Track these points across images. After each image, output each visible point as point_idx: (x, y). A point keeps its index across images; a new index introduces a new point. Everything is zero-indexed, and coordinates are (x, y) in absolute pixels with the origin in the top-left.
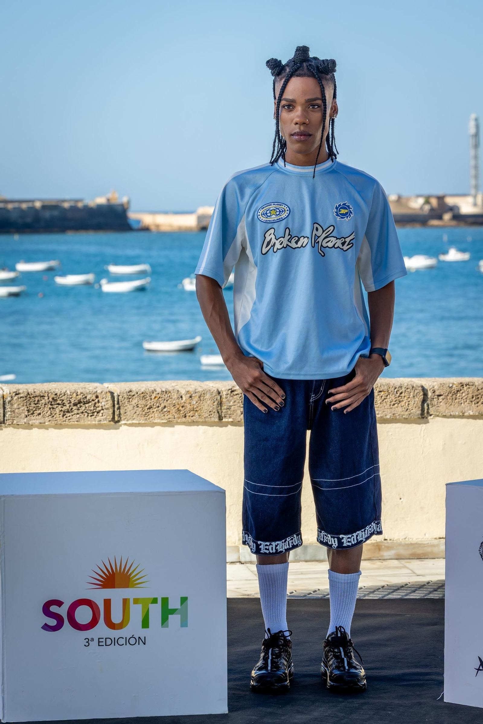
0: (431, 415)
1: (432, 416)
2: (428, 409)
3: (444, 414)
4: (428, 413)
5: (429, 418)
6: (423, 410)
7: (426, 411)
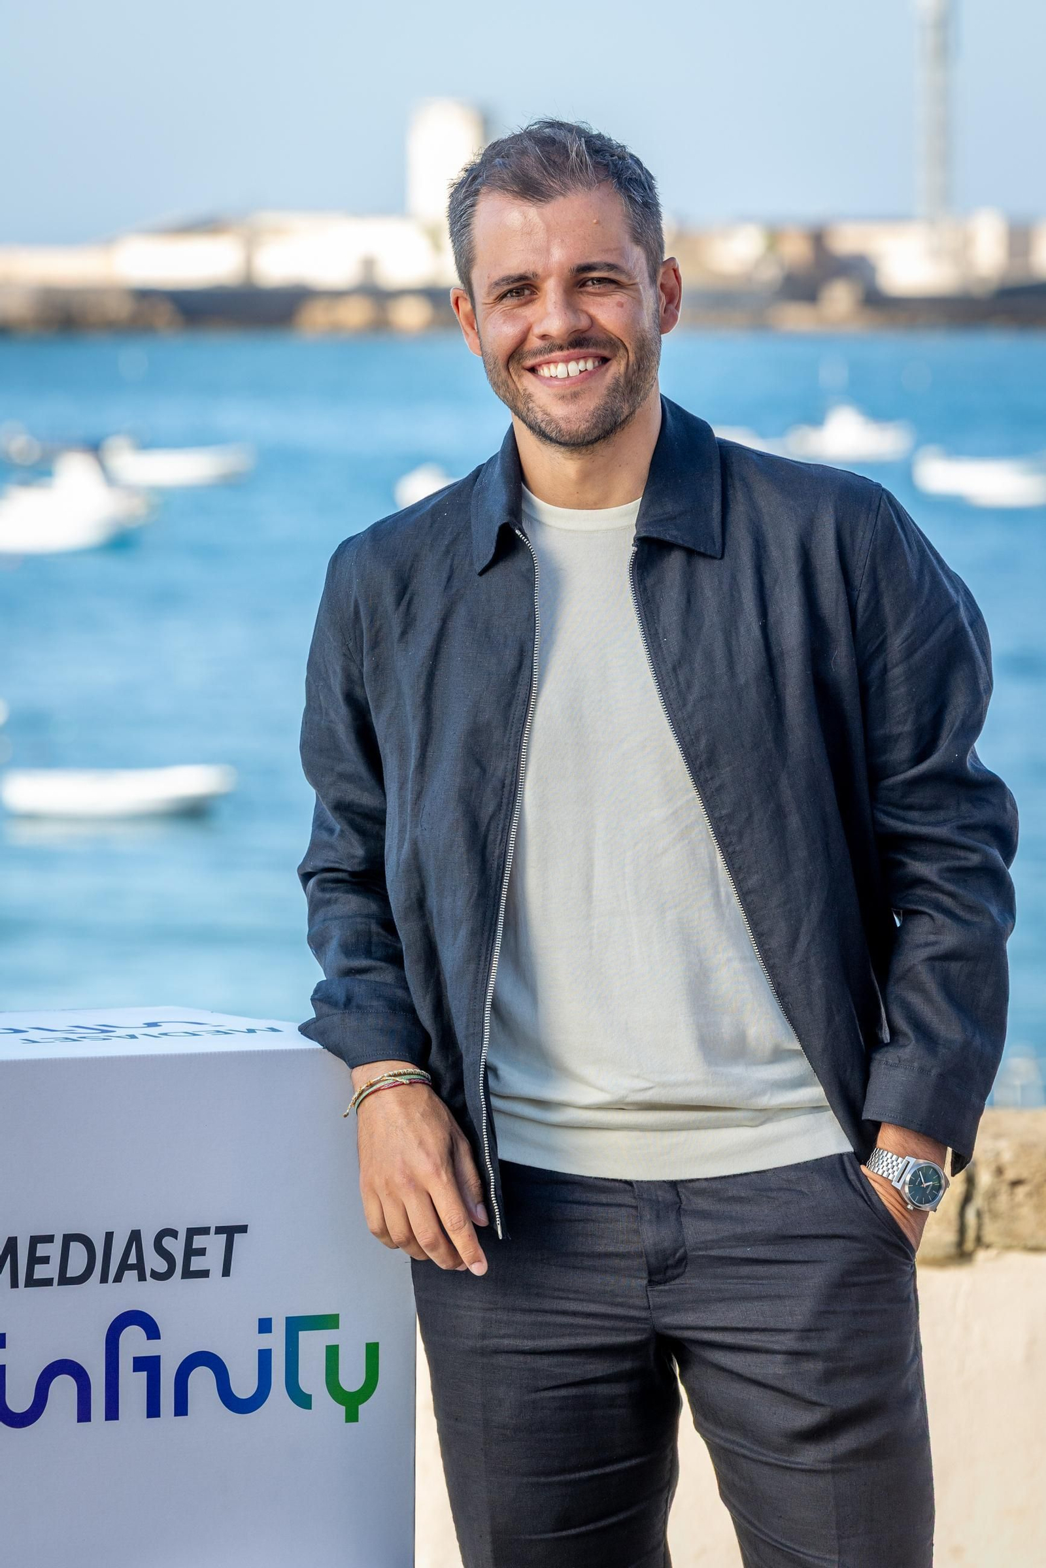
0: (988, 1246)
1: (992, 1253)
2: (980, 1227)
3: (1032, 1243)
4: (979, 1240)
5: (981, 1255)
6: (962, 1230)
7: (971, 1234)
